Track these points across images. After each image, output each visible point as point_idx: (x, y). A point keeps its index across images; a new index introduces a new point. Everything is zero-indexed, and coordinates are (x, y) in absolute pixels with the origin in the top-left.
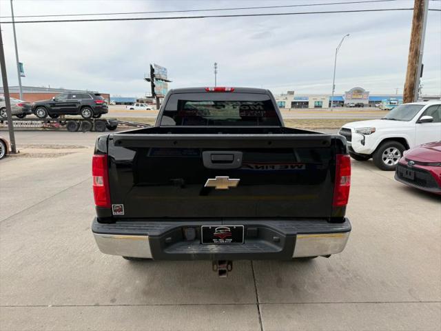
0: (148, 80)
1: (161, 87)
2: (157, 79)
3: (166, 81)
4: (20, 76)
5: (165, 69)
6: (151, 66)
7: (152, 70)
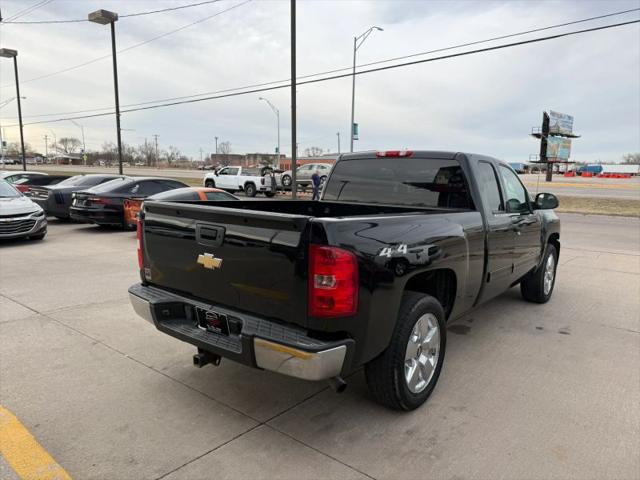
0: (537, 136)
1: (558, 146)
2: (553, 135)
3: (569, 136)
4: (353, 139)
5: (570, 118)
6: (545, 115)
7: (546, 120)
